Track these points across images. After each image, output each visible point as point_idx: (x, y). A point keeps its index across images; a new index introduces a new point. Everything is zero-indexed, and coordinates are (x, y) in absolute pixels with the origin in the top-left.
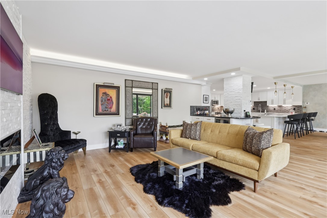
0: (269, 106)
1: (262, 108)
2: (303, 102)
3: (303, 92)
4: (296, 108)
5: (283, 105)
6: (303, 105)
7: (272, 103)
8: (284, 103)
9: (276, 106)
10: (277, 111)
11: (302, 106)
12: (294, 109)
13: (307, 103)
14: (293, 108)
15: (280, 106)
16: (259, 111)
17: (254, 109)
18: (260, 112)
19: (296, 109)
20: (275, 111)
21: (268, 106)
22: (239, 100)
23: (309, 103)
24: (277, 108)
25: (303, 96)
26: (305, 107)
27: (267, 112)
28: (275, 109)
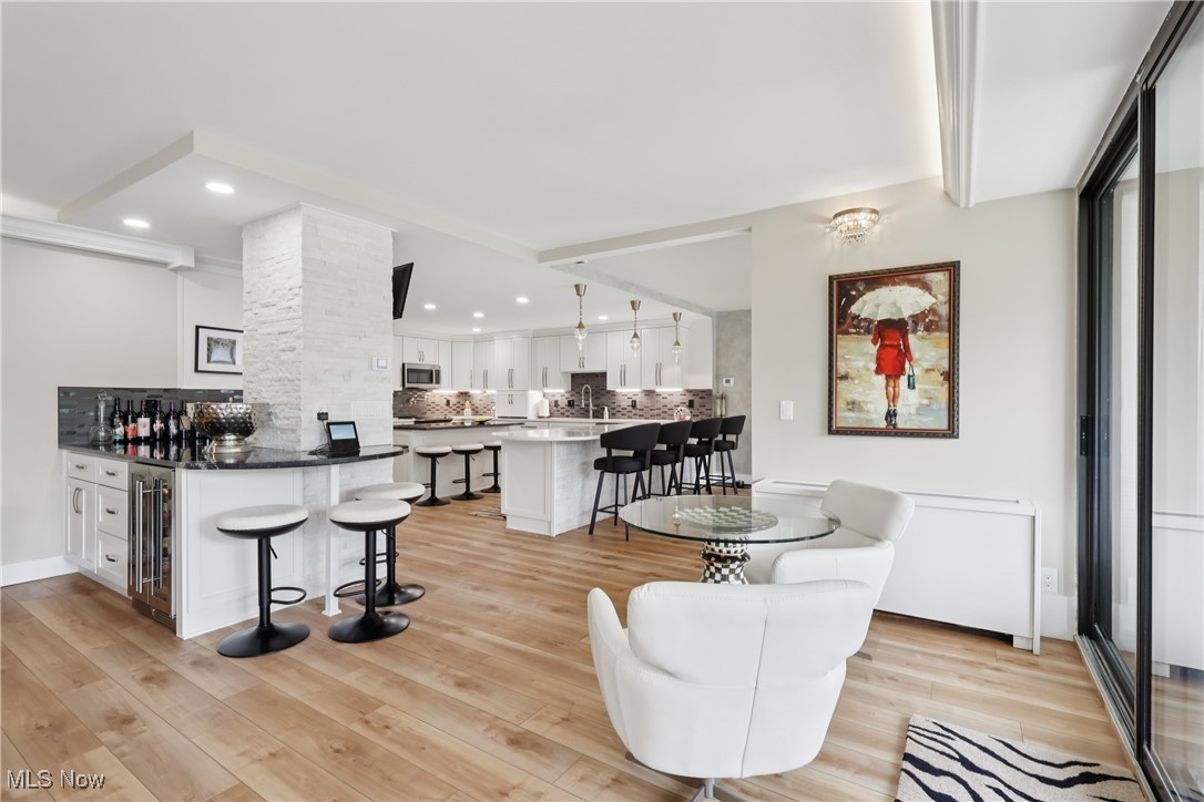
0: (618, 390)
1: (596, 401)
2: (717, 377)
3: (718, 341)
4: (696, 399)
5: (658, 390)
6: (718, 388)
7: (623, 382)
8: (659, 382)
9: (638, 390)
10: (641, 413)
11: (714, 392)
12: (691, 405)
13: (728, 381)
14: (686, 399)
15: (649, 393)
16: (585, 413)
17: (571, 404)
18: (588, 417)
19: (696, 404)
20: (634, 411)
21: (612, 394)
22: (291, 355)
23: (732, 380)
24: (641, 400)
25: (718, 353)
26: (722, 397)
27: (612, 415)
28: (634, 405)
